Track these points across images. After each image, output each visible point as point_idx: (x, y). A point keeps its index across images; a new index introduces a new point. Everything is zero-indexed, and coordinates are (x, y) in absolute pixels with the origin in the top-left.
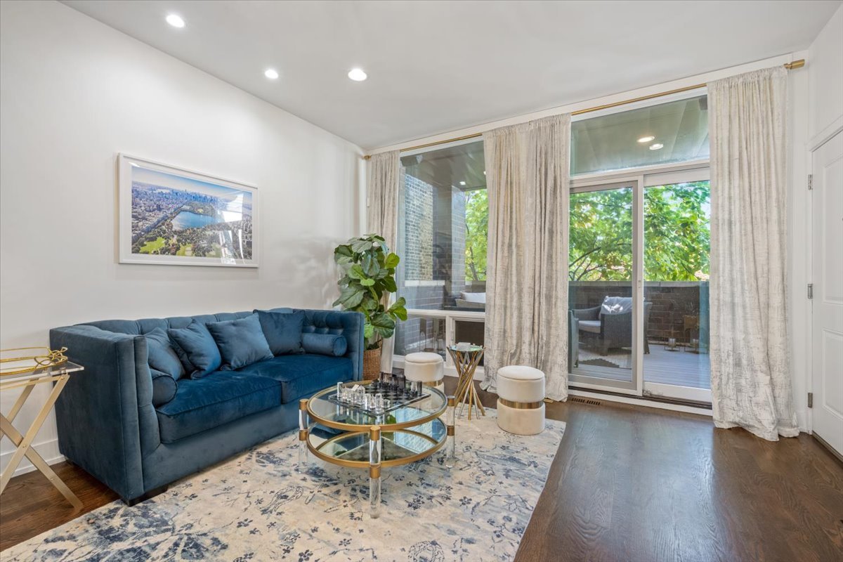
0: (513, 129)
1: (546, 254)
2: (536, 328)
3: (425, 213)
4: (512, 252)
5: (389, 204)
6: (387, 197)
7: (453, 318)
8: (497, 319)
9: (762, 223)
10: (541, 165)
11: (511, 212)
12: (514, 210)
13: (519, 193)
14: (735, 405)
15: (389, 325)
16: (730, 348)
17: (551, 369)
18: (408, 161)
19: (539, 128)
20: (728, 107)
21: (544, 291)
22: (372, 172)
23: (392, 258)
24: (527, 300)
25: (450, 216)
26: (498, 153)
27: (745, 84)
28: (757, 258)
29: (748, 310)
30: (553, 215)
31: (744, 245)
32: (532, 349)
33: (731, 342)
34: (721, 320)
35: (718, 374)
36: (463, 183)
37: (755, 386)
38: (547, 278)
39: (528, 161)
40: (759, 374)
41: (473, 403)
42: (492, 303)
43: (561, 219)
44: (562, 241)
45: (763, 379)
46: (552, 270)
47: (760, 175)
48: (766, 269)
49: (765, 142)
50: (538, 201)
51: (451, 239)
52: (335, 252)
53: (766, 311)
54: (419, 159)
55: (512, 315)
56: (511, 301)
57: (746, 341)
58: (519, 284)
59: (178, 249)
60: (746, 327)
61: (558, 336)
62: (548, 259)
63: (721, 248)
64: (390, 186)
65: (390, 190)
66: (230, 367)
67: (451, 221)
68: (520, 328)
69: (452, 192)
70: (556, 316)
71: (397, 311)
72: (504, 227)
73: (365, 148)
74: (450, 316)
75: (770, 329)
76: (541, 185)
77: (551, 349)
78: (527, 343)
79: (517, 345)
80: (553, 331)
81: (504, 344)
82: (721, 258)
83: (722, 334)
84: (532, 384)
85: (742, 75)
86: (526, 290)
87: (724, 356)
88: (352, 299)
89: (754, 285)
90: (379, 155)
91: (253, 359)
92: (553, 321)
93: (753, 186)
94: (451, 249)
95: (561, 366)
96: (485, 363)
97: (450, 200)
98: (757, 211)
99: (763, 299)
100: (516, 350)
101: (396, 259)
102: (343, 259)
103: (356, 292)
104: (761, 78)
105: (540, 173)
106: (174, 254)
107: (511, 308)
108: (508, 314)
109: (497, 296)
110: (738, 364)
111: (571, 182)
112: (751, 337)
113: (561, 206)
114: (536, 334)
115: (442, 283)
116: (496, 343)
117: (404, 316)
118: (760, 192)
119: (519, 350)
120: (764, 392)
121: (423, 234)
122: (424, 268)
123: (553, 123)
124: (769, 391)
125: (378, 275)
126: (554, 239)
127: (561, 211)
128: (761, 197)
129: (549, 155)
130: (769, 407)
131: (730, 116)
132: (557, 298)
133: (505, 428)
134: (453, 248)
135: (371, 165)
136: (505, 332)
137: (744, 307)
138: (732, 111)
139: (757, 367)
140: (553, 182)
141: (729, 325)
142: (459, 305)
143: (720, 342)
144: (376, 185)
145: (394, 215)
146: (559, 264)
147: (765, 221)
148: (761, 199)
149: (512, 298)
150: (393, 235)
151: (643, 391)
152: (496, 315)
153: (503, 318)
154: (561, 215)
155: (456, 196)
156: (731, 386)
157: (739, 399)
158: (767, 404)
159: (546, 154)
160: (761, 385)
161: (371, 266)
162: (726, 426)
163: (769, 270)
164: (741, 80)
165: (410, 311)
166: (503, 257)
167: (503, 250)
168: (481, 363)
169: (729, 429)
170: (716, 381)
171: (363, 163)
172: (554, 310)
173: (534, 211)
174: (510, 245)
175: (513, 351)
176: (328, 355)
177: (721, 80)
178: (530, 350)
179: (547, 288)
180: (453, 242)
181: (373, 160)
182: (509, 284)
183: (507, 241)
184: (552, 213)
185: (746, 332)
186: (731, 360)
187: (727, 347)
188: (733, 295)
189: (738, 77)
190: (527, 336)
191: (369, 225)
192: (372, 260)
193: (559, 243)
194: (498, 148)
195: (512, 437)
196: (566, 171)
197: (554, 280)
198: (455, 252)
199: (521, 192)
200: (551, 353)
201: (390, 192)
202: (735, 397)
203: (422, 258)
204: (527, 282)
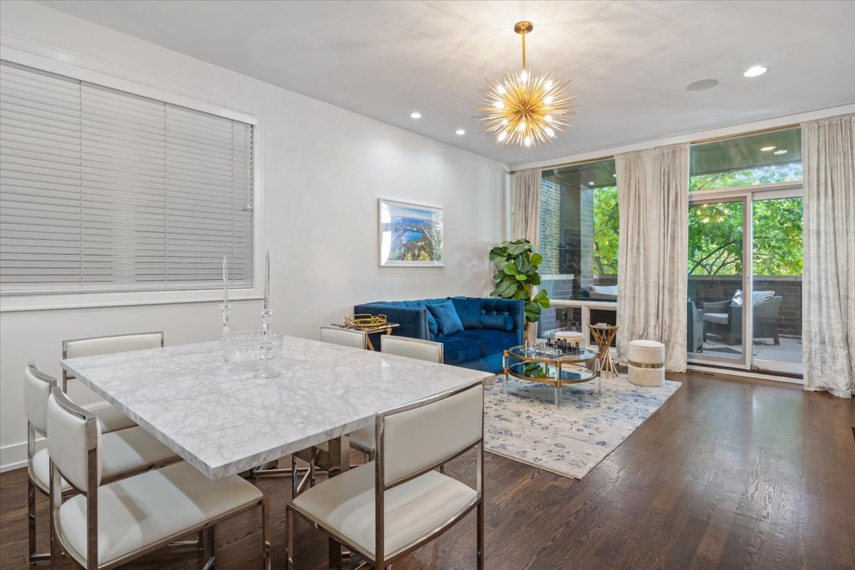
0: (640, 153)
1: (668, 255)
2: (660, 315)
3: (550, 208)
4: (640, 253)
5: (532, 212)
6: (530, 206)
7: (588, 307)
8: (627, 307)
9: (843, 233)
10: (664, 183)
11: (639, 221)
12: (641, 219)
13: (646, 205)
14: (820, 373)
15: (537, 311)
16: (818, 329)
17: (673, 348)
18: (547, 174)
19: (663, 154)
20: (817, 143)
21: (667, 285)
22: (517, 184)
23: (536, 257)
24: (653, 293)
25: (579, 215)
26: (628, 173)
27: (830, 125)
28: (839, 261)
29: (831, 301)
30: (675, 224)
31: (829, 250)
32: (657, 331)
33: (818, 325)
34: (812, 309)
35: (808, 350)
36: (592, 183)
37: (834, 358)
38: (670, 274)
39: (653, 179)
40: (839, 349)
41: (610, 370)
42: (623, 295)
43: (681, 227)
44: (682, 245)
45: (842, 353)
46: (674, 268)
47: (841, 196)
48: (845, 269)
49: (847, 170)
50: (662, 212)
51: (579, 235)
52: (490, 254)
53: (845, 301)
54: (556, 172)
55: (640, 304)
56: (639, 293)
57: (829, 325)
58: (646, 279)
59: (405, 256)
60: (829, 313)
61: (679, 322)
62: (670, 260)
63: (812, 252)
64: (533, 197)
65: (533, 200)
66: (443, 334)
67: (580, 218)
68: (647, 315)
69: (581, 191)
70: (678, 305)
71: (541, 301)
72: (633, 233)
73: (509, 165)
74: (586, 306)
75: (849, 316)
76: (664, 199)
77: (673, 331)
78: (653, 327)
79: (644, 329)
80: (675, 317)
81: (633, 328)
82: (812, 260)
83: (812, 319)
84: (654, 351)
85: (828, 118)
86: (652, 284)
87: (813, 335)
88: (508, 291)
89: (835, 281)
90: (523, 171)
91: (454, 330)
92: (675, 310)
93: (836, 204)
94: (580, 245)
95: (682, 345)
96: (617, 343)
97: (578, 199)
98: (839, 225)
99: (843, 292)
100: (643, 333)
101: (539, 258)
102: (498, 259)
103: (511, 285)
104: (843, 122)
105: (664, 191)
106: (403, 259)
107: (639, 298)
108: (637, 303)
109: (627, 288)
110: (823, 342)
111: (691, 196)
112: (833, 321)
113: (681, 216)
114: (660, 319)
115: (572, 277)
116: (626, 327)
117: (547, 305)
118: (842, 210)
119: (646, 333)
120: (842, 362)
121: (549, 228)
122: (550, 261)
123: (675, 150)
124: (845, 361)
125: (528, 272)
126: (676, 243)
127: (681, 221)
128: (842, 213)
129: (671, 175)
130: (845, 373)
131: (818, 150)
132: (678, 291)
133: (635, 383)
134: (582, 244)
135: (515, 180)
136: (634, 318)
137: (828, 299)
138: (820, 146)
139: (837, 344)
140: (674, 197)
141: (817, 312)
142: (592, 297)
143: (810, 326)
144: (520, 196)
145: (536, 221)
146: (679, 263)
147: (845, 232)
148: (842, 215)
149: (640, 290)
150: (535, 238)
151: (751, 366)
152: (627, 303)
153: (632, 306)
154: (681, 224)
155: (584, 194)
156: (818, 359)
157: (824, 369)
158: (842, 371)
159: (669, 174)
160: (839, 357)
161: (523, 265)
162: (812, 389)
163: (848, 270)
164: (827, 122)
165: (552, 301)
166: (632, 257)
167: (632, 251)
168: (613, 344)
169: (816, 391)
170: (806, 355)
171: (508, 177)
172: (675, 300)
173: (658, 221)
174: (638, 248)
175: (640, 334)
176: (502, 329)
177: (812, 121)
178: (655, 332)
179: (669, 282)
180: (582, 238)
181: (517, 174)
182: (637, 279)
183: (635, 244)
184: (674, 222)
185: (829, 317)
186: (818, 339)
187: (815, 329)
188: (820, 289)
189: (825, 119)
190: (652, 321)
191: (514, 229)
192: (523, 260)
193: (679, 248)
194: (628, 168)
195: (639, 387)
196: (686, 189)
197: (676, 276)
198: (584, 247)
199: (648, 204)
200: (673, 335)
201: (533, 202)
202: (820, 367)
203: (548, 252)
204: (653, 278)
